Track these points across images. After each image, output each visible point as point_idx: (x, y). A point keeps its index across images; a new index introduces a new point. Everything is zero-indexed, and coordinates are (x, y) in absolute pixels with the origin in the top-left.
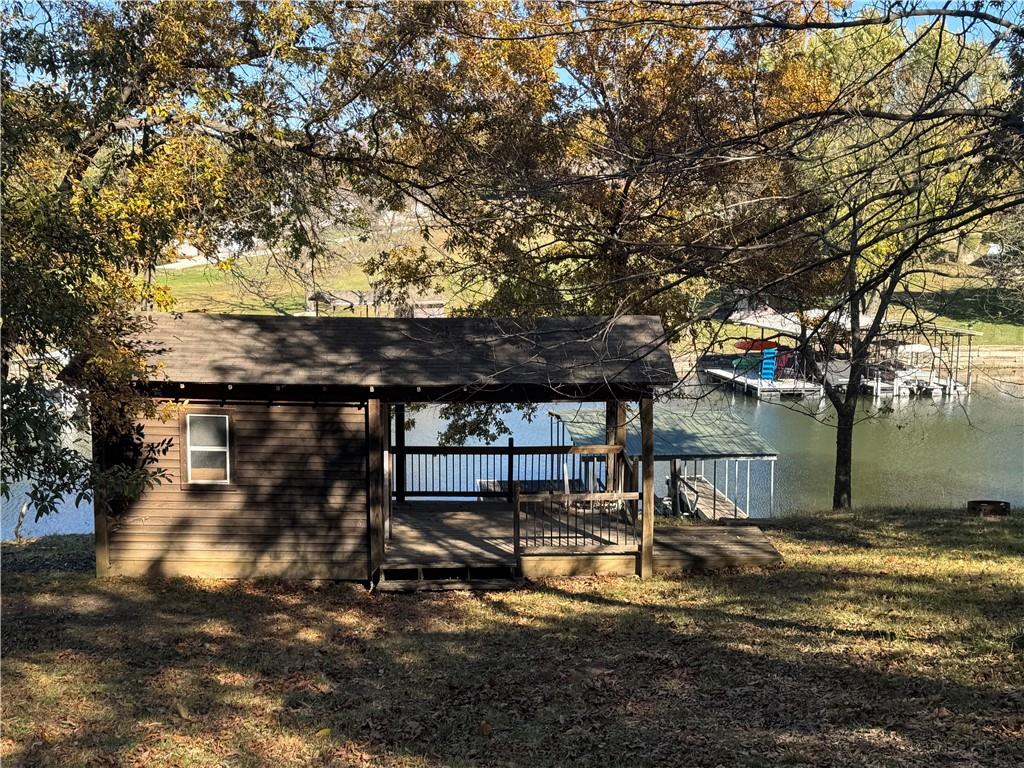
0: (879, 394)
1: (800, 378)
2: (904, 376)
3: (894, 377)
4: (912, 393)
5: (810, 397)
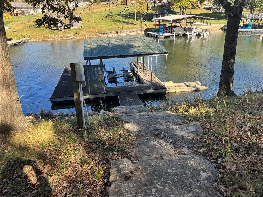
1: (169, 33)
2: (194, 31)
3: (192, 31)
4: (196, 35)
5: (172, 37)
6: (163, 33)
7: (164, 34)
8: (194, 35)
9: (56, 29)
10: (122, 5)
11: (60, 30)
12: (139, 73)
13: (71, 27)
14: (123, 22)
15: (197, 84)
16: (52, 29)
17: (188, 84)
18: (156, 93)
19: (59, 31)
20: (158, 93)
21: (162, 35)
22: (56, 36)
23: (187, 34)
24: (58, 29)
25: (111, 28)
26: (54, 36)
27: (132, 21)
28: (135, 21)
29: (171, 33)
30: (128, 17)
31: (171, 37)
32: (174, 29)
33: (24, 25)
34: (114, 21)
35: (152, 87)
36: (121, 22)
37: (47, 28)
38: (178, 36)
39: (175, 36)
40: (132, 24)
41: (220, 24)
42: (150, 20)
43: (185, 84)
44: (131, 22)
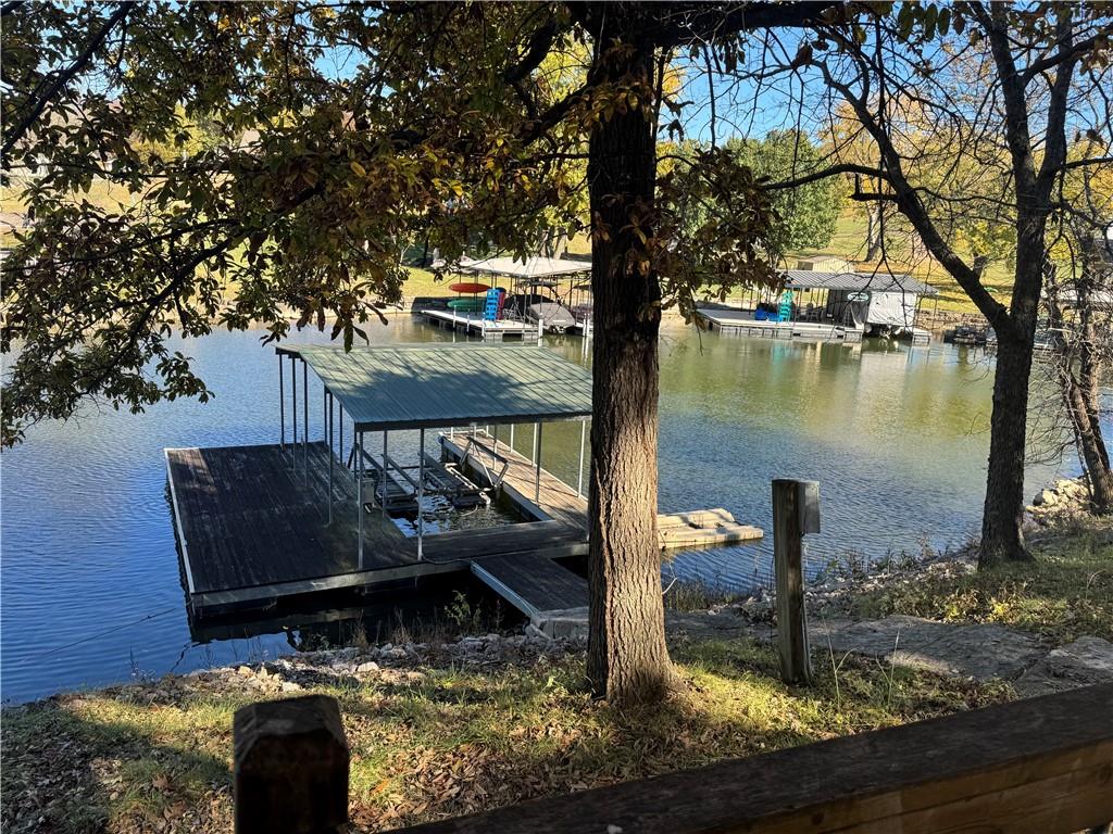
0: (587, 334)
1: (518, 319)
5: (529, 337)
6: (497, 320)
7: (500, 325)
15: (722, 517)
17: (693, 517)
21: (495, 327)
23: (581, 329)
29: (527, 321)
31: (527, 337)
32: (535, 307)
38: (552, 333)
39: (541, 333)
43: (685, 520)
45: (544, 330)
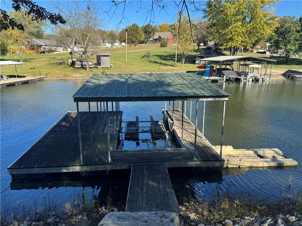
0: (242, 80)
1: (217, 76)
2: (250, 75)
3: (247, 75)
4: (253, 80)
6: (210, 76)
7: (210, 78)
8: (250, 80)
9: (80, 67)
10: (161, 47)
11: (85, 69)
12: (174, 127)
13: (99, 66)
14: (161, 63)
15: (277, 153)
16: (75, 68)
17: (261, 152)
18: (204, 167)
19: (83, 69)
20: (208, 167)
21: (208, 78)
22: (78, 75)
23: (240, 79)
24: (83, 68)
25: (146, 69)
26: (76, 75)
27: (171, 62)
28: (175, 63)
29: (220, 77)
30: (167, 58)
31: (220, 81)
32: (223, 72)
33: (46, 62)
34: (151, 62)
35: (197, 156)
36: (158, 63)
37: (71, 66)
38: (229, 80)
40: (171, 65)
41: (282, 69)
42: (194, 62)
44: (170, 64)
45: (226, 79)
